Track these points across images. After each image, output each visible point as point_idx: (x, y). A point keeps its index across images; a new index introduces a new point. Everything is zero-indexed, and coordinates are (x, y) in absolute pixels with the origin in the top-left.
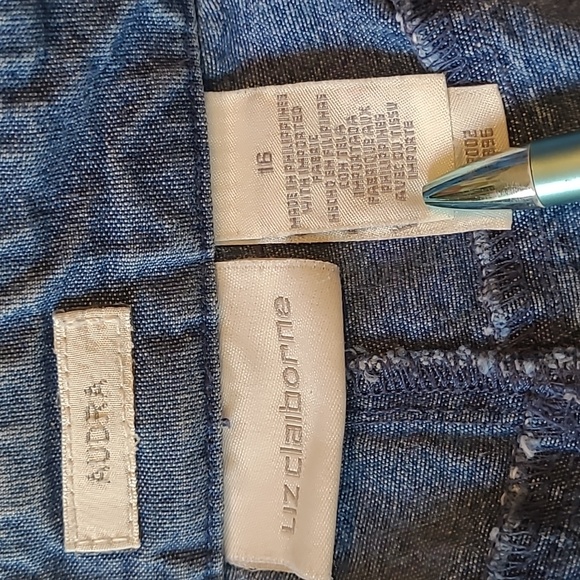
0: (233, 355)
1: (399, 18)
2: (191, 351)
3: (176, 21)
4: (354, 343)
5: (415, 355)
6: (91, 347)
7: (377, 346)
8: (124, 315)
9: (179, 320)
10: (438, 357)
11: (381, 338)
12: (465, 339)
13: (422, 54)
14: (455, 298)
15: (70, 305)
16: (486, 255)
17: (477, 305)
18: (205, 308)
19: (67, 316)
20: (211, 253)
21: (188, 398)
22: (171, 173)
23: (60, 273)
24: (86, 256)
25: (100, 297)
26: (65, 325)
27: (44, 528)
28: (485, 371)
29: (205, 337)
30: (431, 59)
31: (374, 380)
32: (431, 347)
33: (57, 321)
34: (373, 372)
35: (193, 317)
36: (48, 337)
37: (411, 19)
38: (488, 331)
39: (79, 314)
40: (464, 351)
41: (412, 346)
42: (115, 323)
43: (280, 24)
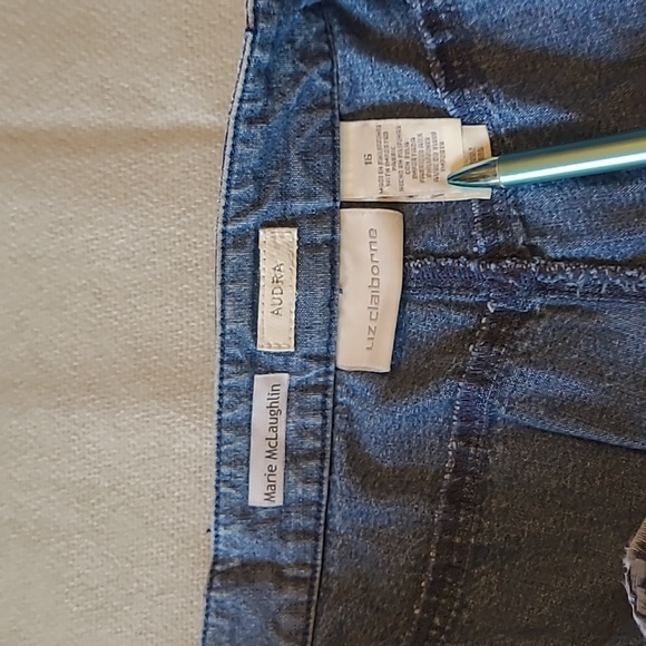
0: (346, 257)
1: (438, 90)
2: (325, 253)
3: (328, 85)
4: (408, 254)
5: (438, 260)
6: (277, 246)
7: (419, 255)
8: (295, 232)
9: (321, 236)
10: (450, 261)
11: (422, 251)
12: (464, 253)
13: (449, 109)
14: (461, 233)
15: (268, 225)
16: (477, 211)
17: (472, 236)
18: (334, 232)
19: (266, 230)
20: (338, 204)
21: (324, 276)
22: (321, 161)
23: (265, 208)
25: (282, 222)
26: (264, 235)
27: (249, 336)
28: (472, 269)
29: (333, 245)
30: (454, 112)
31: (417, 272)
32: (447, 257)
33: (261, 232)
34: (417, 268)
35: (328, 235)
36: (257, 240)
37: (445, 91)
38: (475, 249)
39: (272, 230)
40: (463, 259)
41: (438, 256)
42: (289, 236)
43: (379, 89)
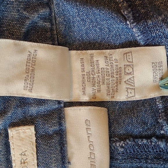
1: (128, 22)
2: (56, 140)
3: (48, 25)
4: (113, 137)
5: (136, 140)
6: (22, 139)
7: (123, 138)
8: (32, 128)
9: (52, 129)
10: (145, 141)
11: (124, 134)
12: (154, 135)
13: (136, 35)
14: (150, 121)
15: (14, 125)
16: (161, 105)
17: (158, 122)
18: (60, 124)
19: (12, 129)
20: (62, 105)
21: (56, 155)
23: (9, 114)
24: (18, 108)
25: (24, 122)
26: (12, 132)
28: (162, 146)
29: (61, 134)
30: (140, 37)
31: (122, 150)
32: (142, 137)
33: (9, 131)
34: (122, 147)
35: (56, 128)
36: (7, 136)
37: (133, 23)
38: (162, 132)
39: (17, 128)
40: (154, 139)
41: (135, 137)
42: (29, 131)
43: (85, 25)
